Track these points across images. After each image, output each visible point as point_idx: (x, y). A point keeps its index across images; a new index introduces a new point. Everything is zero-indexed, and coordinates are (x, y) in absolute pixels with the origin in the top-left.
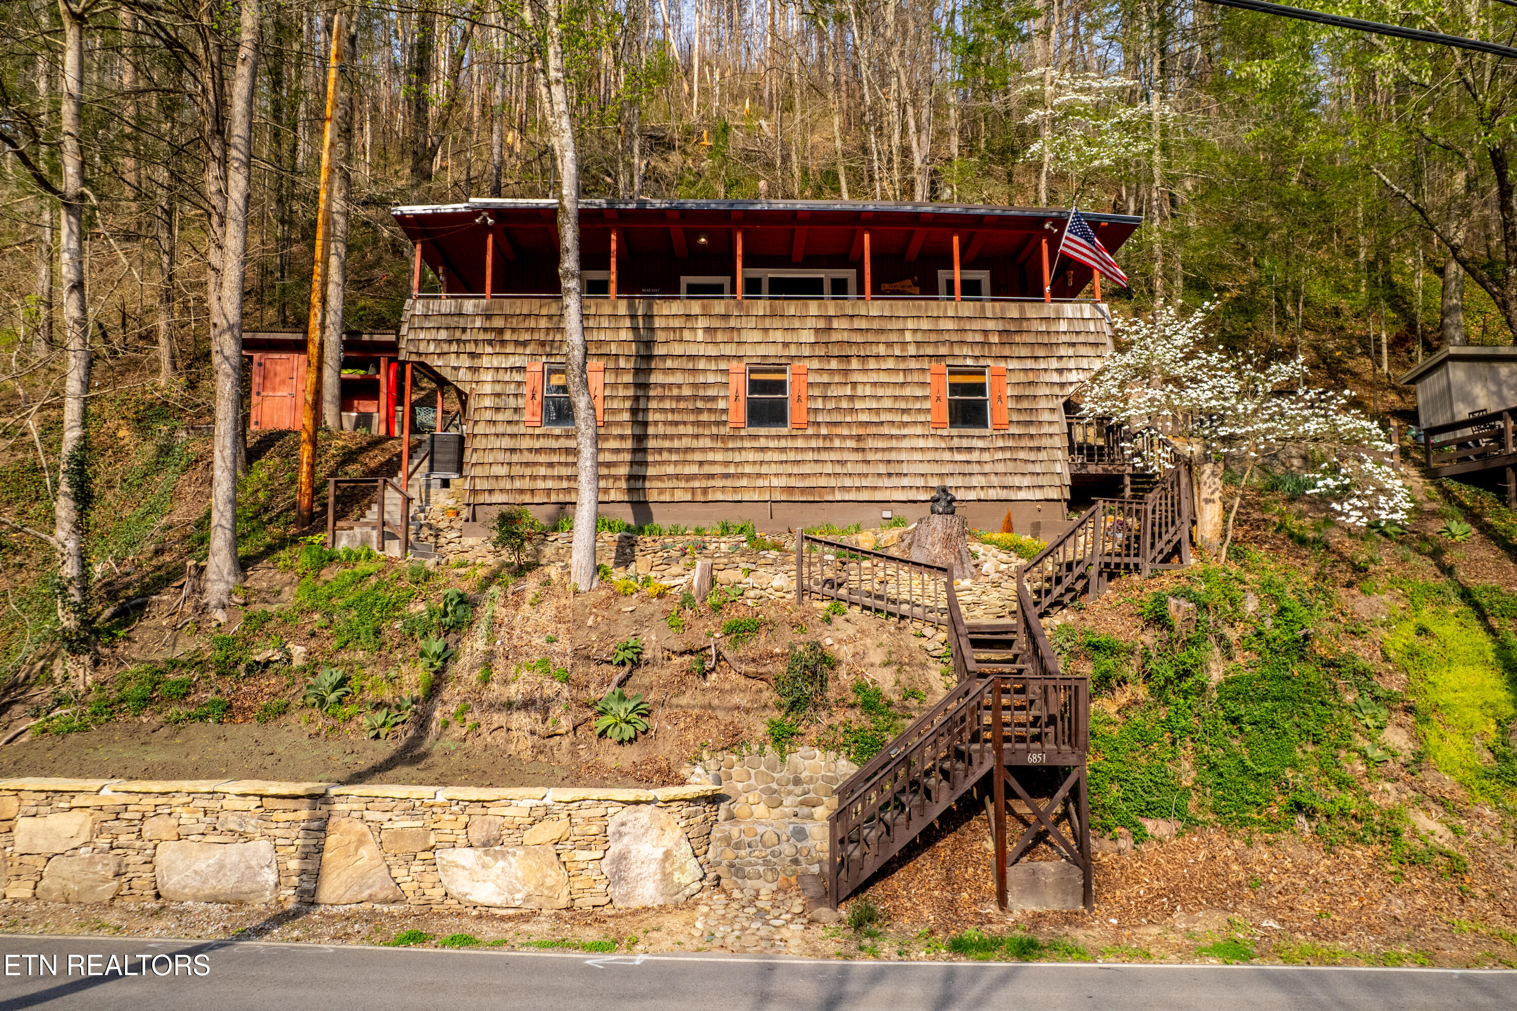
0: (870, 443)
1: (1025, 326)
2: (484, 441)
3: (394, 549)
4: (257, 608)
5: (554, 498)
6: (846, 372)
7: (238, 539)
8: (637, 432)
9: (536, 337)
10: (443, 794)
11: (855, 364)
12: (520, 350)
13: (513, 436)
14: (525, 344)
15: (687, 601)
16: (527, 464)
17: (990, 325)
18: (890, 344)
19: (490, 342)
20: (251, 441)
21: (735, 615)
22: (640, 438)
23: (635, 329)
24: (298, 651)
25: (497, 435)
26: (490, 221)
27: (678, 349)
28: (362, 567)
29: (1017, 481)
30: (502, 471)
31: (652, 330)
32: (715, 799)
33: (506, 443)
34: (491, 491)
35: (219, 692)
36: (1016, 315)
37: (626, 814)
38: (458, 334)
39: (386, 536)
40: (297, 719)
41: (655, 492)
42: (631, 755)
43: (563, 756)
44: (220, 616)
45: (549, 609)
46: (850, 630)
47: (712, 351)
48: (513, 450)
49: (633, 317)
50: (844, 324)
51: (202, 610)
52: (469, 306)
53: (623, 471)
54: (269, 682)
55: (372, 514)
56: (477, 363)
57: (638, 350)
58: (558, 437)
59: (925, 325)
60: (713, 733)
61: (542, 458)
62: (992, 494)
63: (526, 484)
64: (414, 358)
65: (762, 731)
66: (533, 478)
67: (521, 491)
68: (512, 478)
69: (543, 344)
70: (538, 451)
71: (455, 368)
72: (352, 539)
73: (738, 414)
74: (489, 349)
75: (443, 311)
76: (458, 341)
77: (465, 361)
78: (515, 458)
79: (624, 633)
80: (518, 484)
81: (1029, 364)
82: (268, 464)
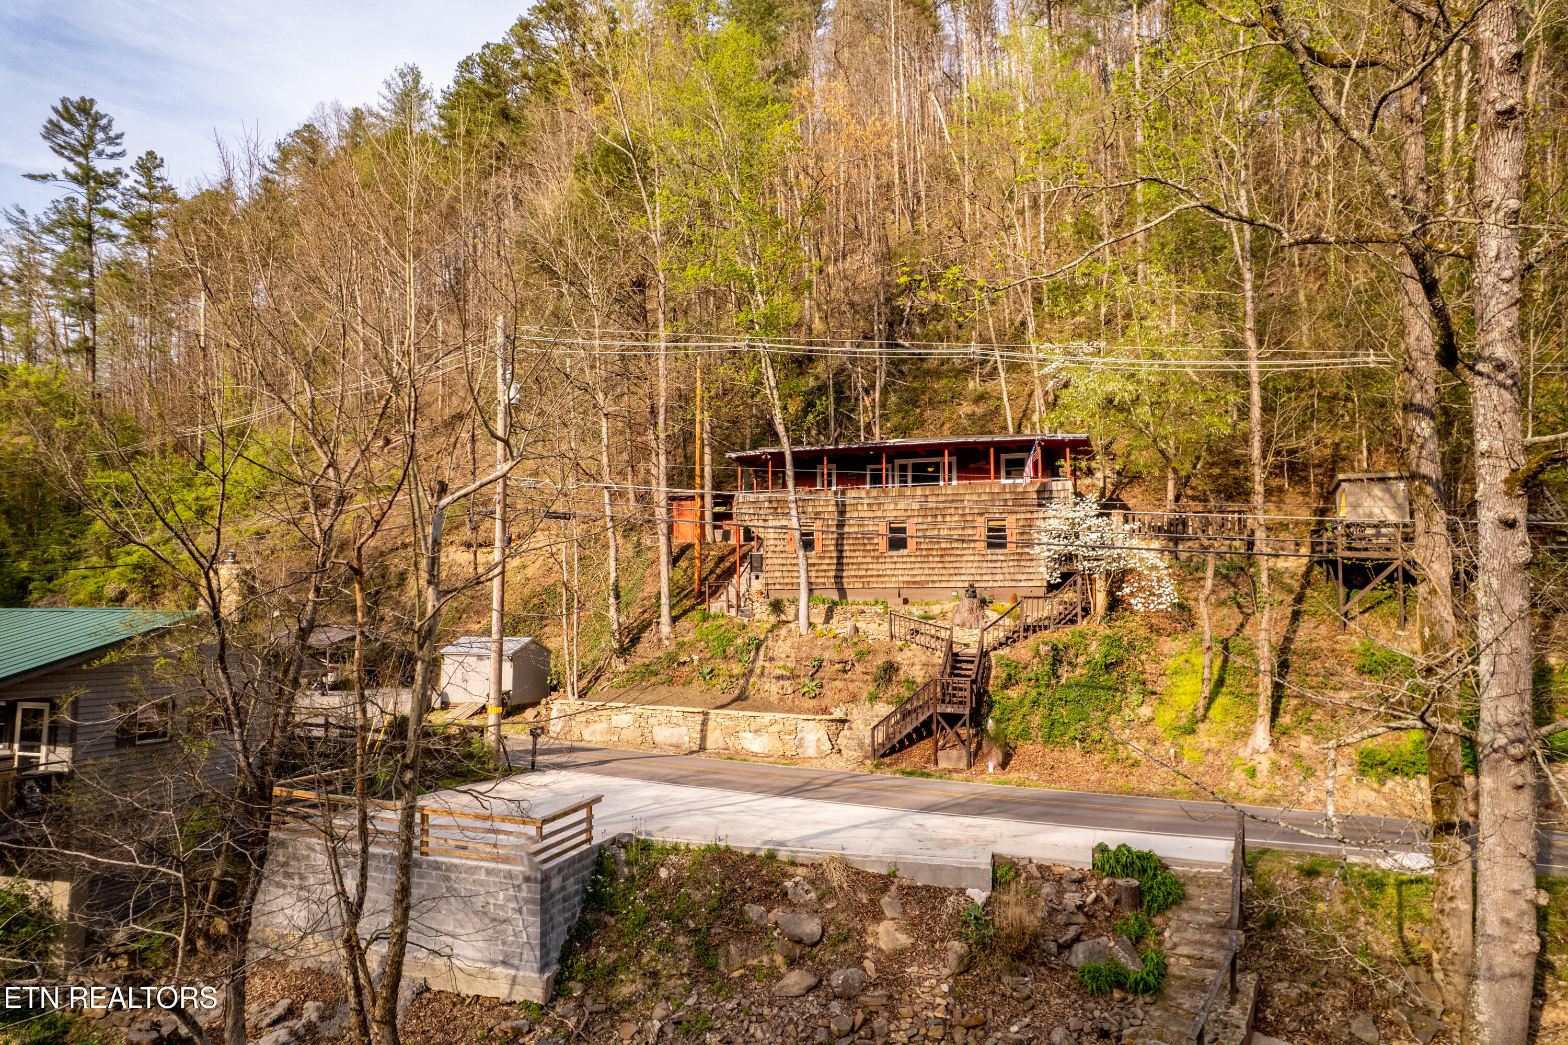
0: (947, 559)
1: (1026, 495)
2: (771, 560)
3: (733, 612)
4: (680, 639)
6: (936, 523)
7: (672, 607)
8: (838, 555)
10: (741, 713)
11: (939, 519)
12: (785, 516)
13: (783, 558)
14: (787, 514)
15: (845, 640)
16: (789, 571)
17: (1008, 496)
18: (957, 508)
19: (772, 514)
20: (674, 551)
21: (862, 647)
22: (840, 558)
23: (837, 505)
24: (696, 658)
25: (776, 557)
26: (769, 457)
27: (856, 515)
28: (720, 621)
29: (1019, 577)
30: (778, 574)
31: (844, 504)
32: (843, 721)
33: (780, 561)
34: (774, 584)
35: (668, 673)
36: (1022, 489)
37: (805, 724)
38: (758, 510)
39: (730, 606)
40: (695, 684)
41: (847, 584)
42: (813, 703)
43: (789, 703)
44: (667, 643)
45: (789, 643)
46: (910, 654)
47: (871, 515)
48: (783, 565)
49: (836, 498)
50: (934, 499)
51: (660, 640)
52: (762, 497)
53: (832, 574)
54: (686, 669)
55: (724, 598)
56: (766, 524)
57: (838, 516)
59: (975, 497)
60: (845, 695)
62: (1006, 584)
64: (739, 522)
65: (865, 695)
66: (792, 577)
68: (783, 578)
71: (757, 527)
72: (716, 607)
73: (883, 544)
74: (771, 517)
75: (751, 499)
76: (758, 514)
77: (761, 523)
78: (784, 568)
79: (816, 653)
81: (1028, 516)
82: (683, 564)
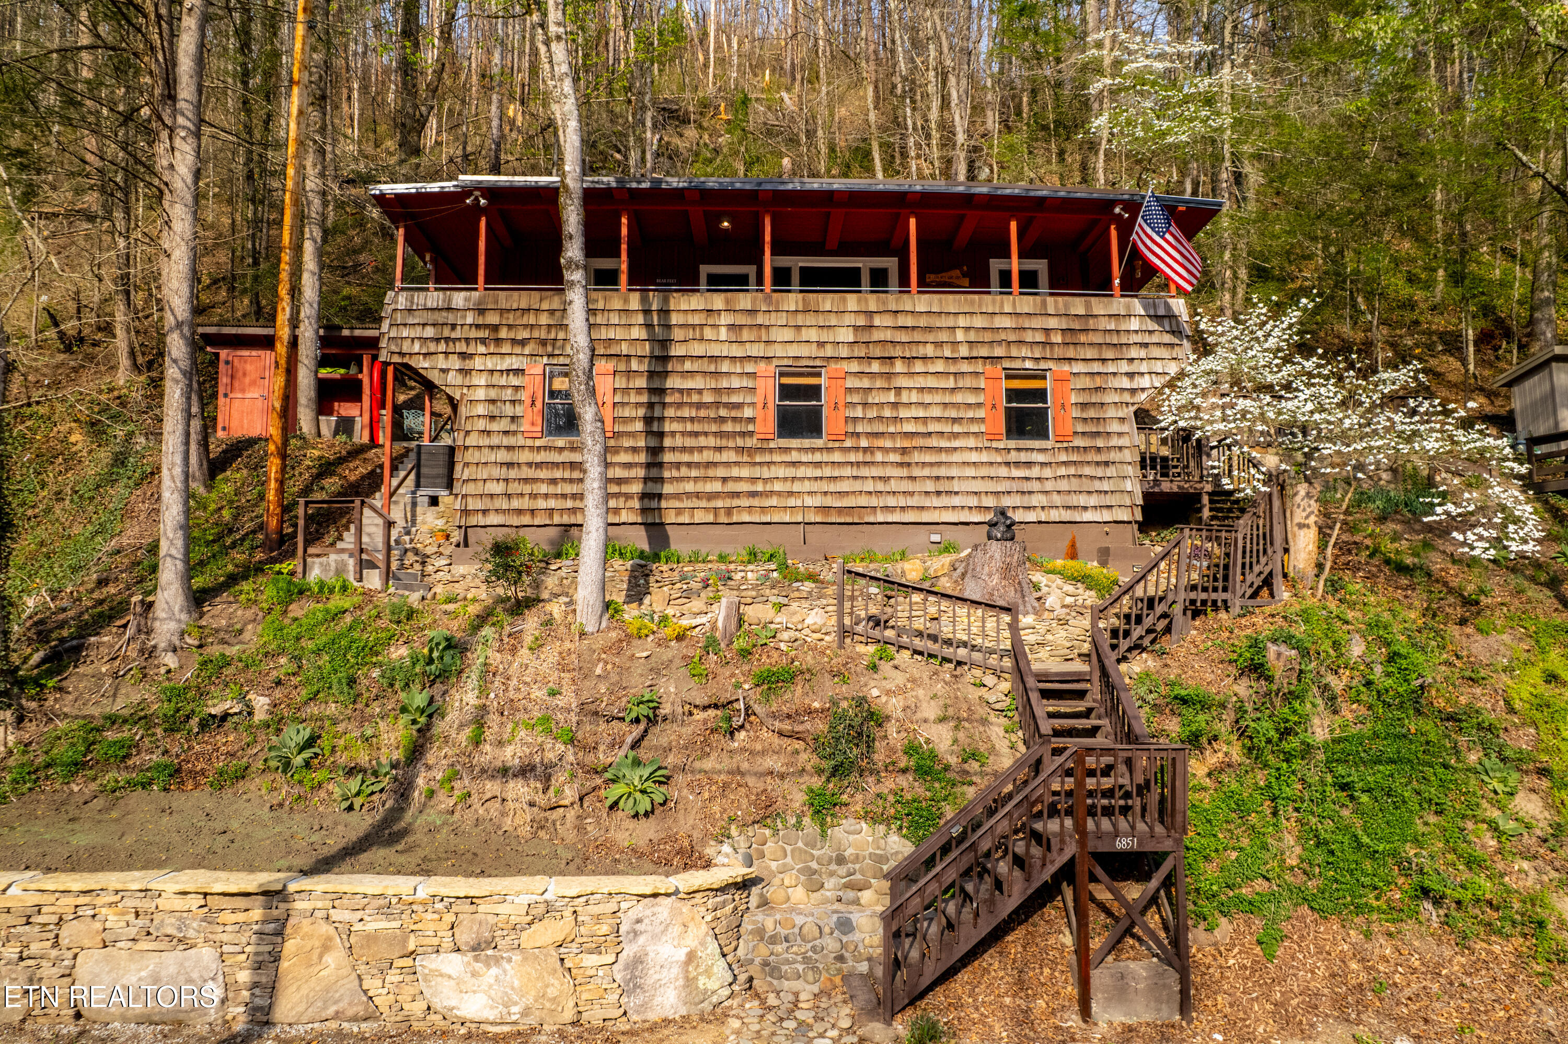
0: (917, 457)
1: (1092, 323)
2: (477, 454)
3: (373, 580)
4: (215, 650)
5: (557, 519)
6: (889, 376)
7: (191, 569)
8: (652, 444)
9: (536, 334)
10: (426, 887)
11: (899, 367)
12: (518, 350)
13: (509, 448)
14: (523, 343)
15: (711, 644)
16: (526, 480)
17: (1053, 323)
18: (938, 344)
19: (483, 341)
20: (215, 450)
21: (766, 662)
22: (655, 451)
23: (649, 326)
24: (261, 703)
25: (491, 447)
26: (483, 201)
27: (697, 349)
28: (337, 602)
29: (1082, 500)
30: (498, 488)
31: (668, 327)
32: (745, 885)
33: (502, 456)
34: (485, 512)
35: (166, 752)
36: (1081, 311)
37: (641, 909)
38: (446, 332)
39: (364, 565)
40: (256, 785)
41: (673, 512)
42: (647, 831)
43: (567, 832)
44: (171, 660)
45: (551, 654)
46: (899, 679)
47: (736, 351)
48: (510, 465)
49: (647, 312)
50: (888, 321)
51: (150, 653)
52: (459, 299)
53: (636, 488)
54: (227, 739)
55: (349, 538)
56: (468, 364)
57: (652, 351)
58: (561, 449)
59: (979, 322)
60: (743, 807)
61: (543, 474)
62: (1054, 515)
63: (525, 503)
64: (396, 359)
65: (799, 798)
66: (533, 496)
67: (520, 512)
68: (509, 496)
69: (543, 342)
70: (539, 465)
71: (444, 371)
72: (325, 568)
73: (768, 423)
74: (482, 349)
75: (429, 305)
76: (447, 340)
77: (455, 363)
78: (513, 474)
79: (638, 685)
80: (516, 504)
81: (1096, 367)
82: (235, 475)
